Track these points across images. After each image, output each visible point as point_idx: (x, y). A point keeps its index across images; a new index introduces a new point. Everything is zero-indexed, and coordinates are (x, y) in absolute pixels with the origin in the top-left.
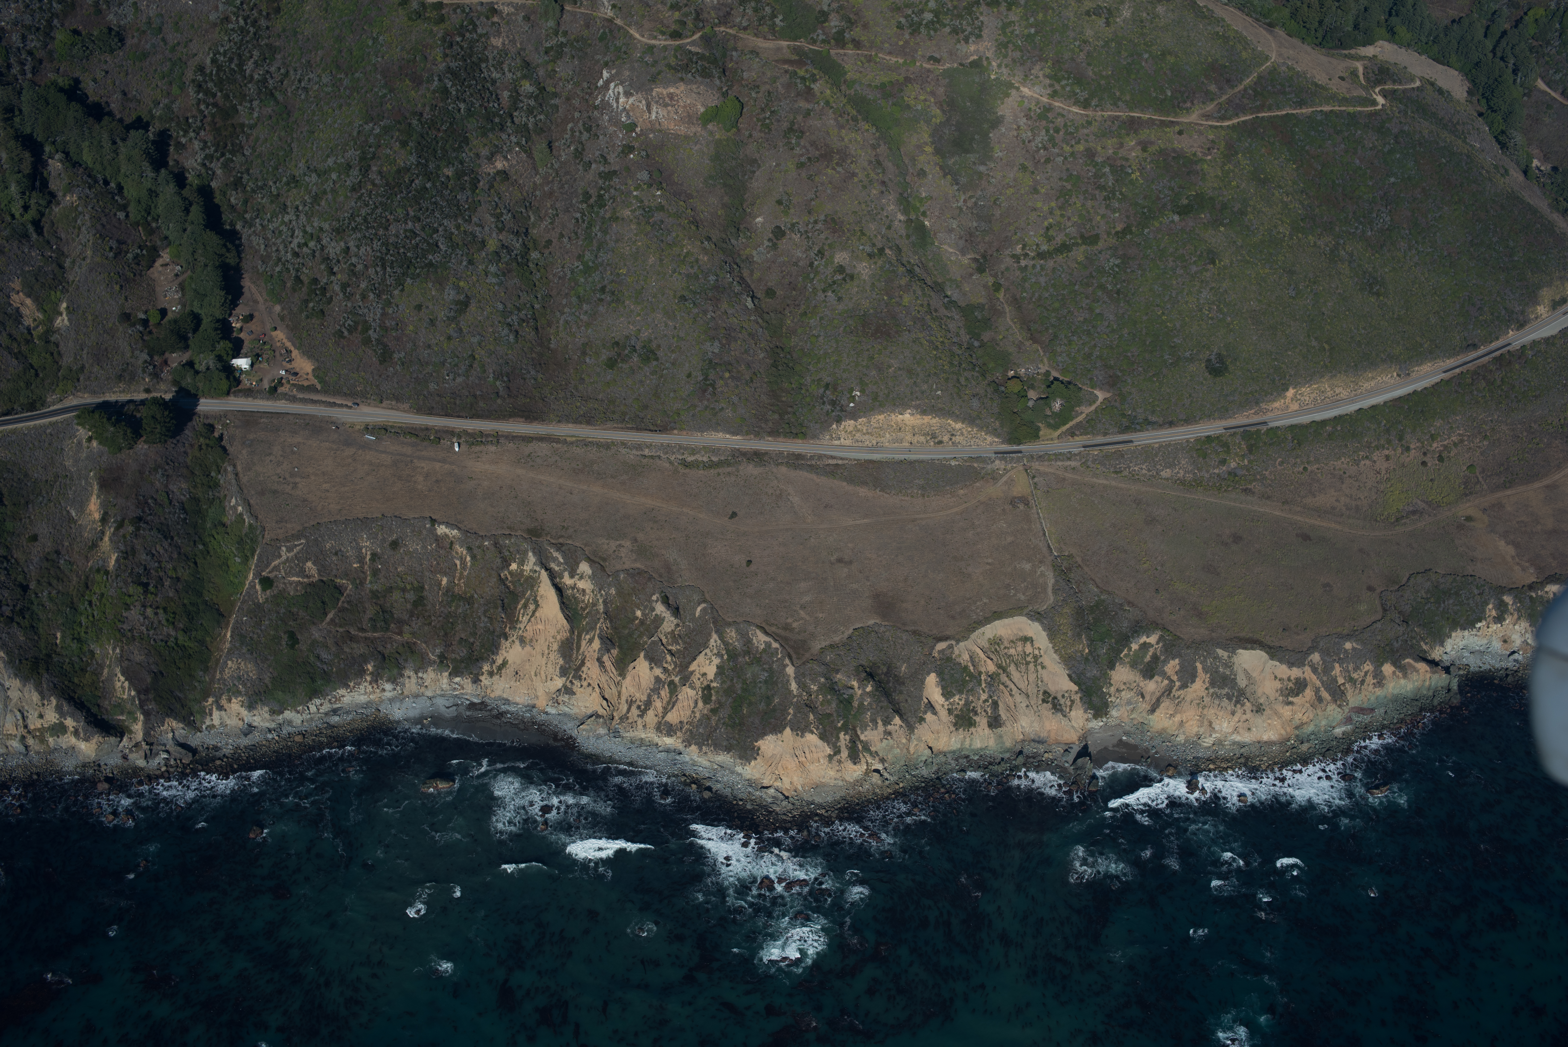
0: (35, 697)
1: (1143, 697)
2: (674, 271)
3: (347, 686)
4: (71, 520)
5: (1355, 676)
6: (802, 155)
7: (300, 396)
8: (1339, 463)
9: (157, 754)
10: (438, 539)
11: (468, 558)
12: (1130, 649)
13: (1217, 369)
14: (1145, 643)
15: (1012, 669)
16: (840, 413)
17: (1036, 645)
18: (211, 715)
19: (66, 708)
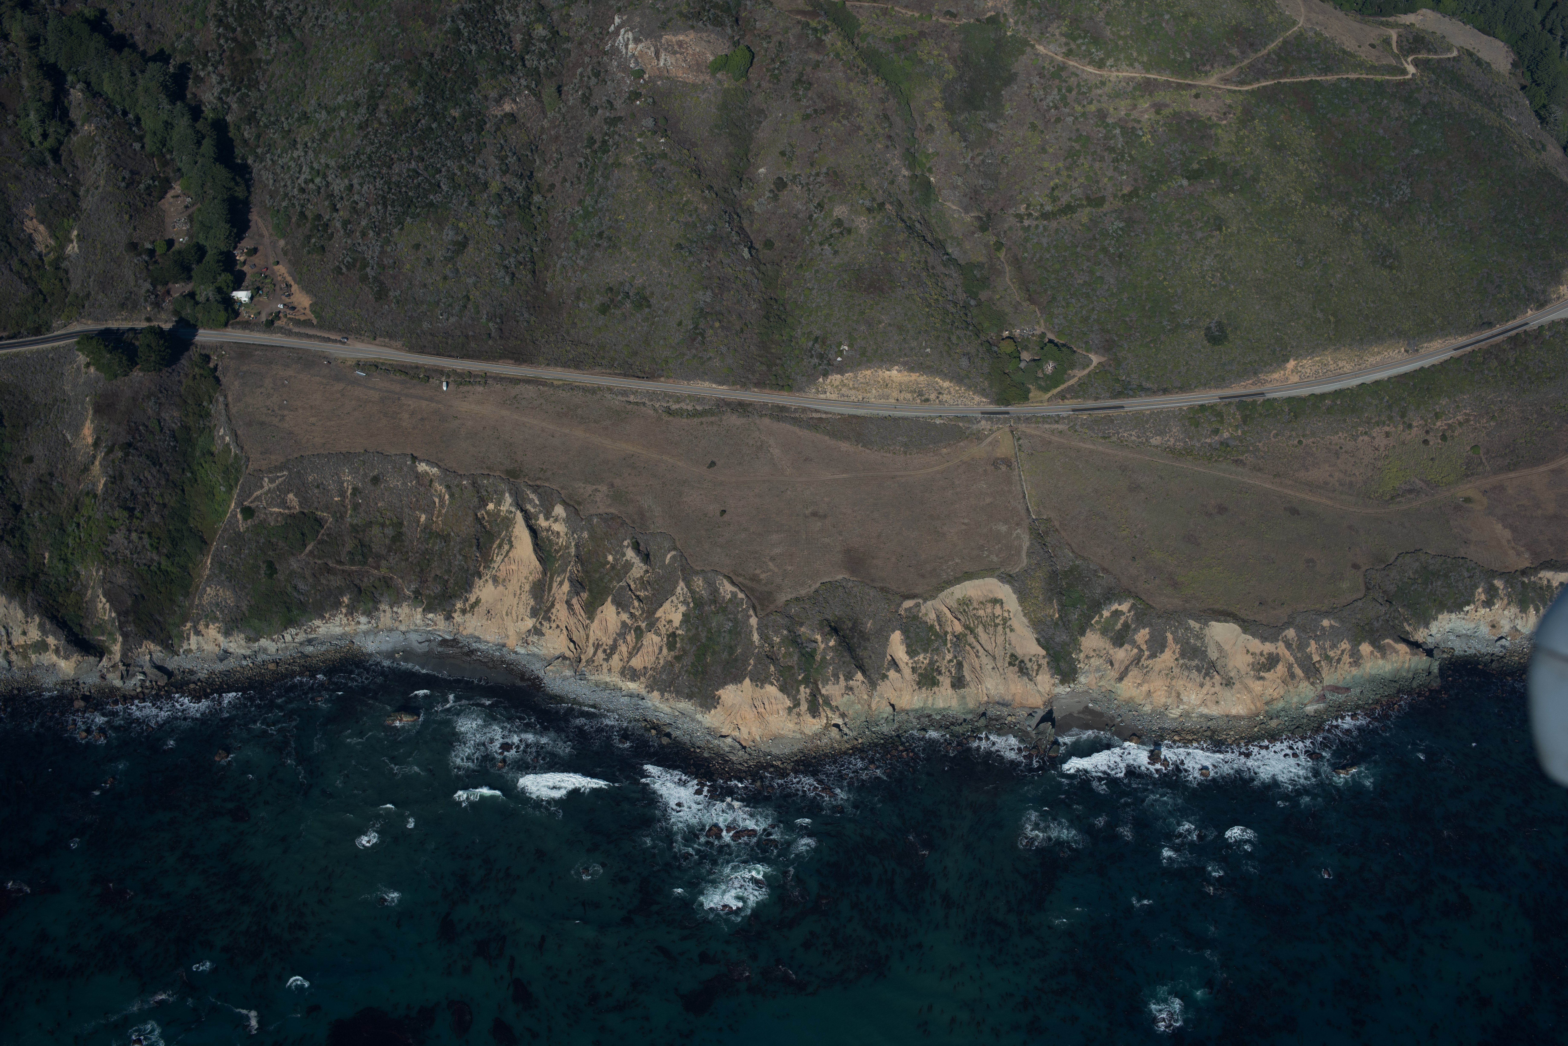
0: (20, 614)
1: (1112, 664)
2: (672, 219)
3: (323, 617)
4: (66, 443)
5: (1331, 654)
6: (808, 107)
7: (296, 330)
8: (1336, 437)
9: (134, 675)
10: (418, 476)
11: (447, 497)
12: (1101, 616)
13: (1217, 337)
14: (1116, 611)
15: (980, 630)
16: (827, 367)
17: (1006, 607)
18: (188, 639)
19: (48, 626)
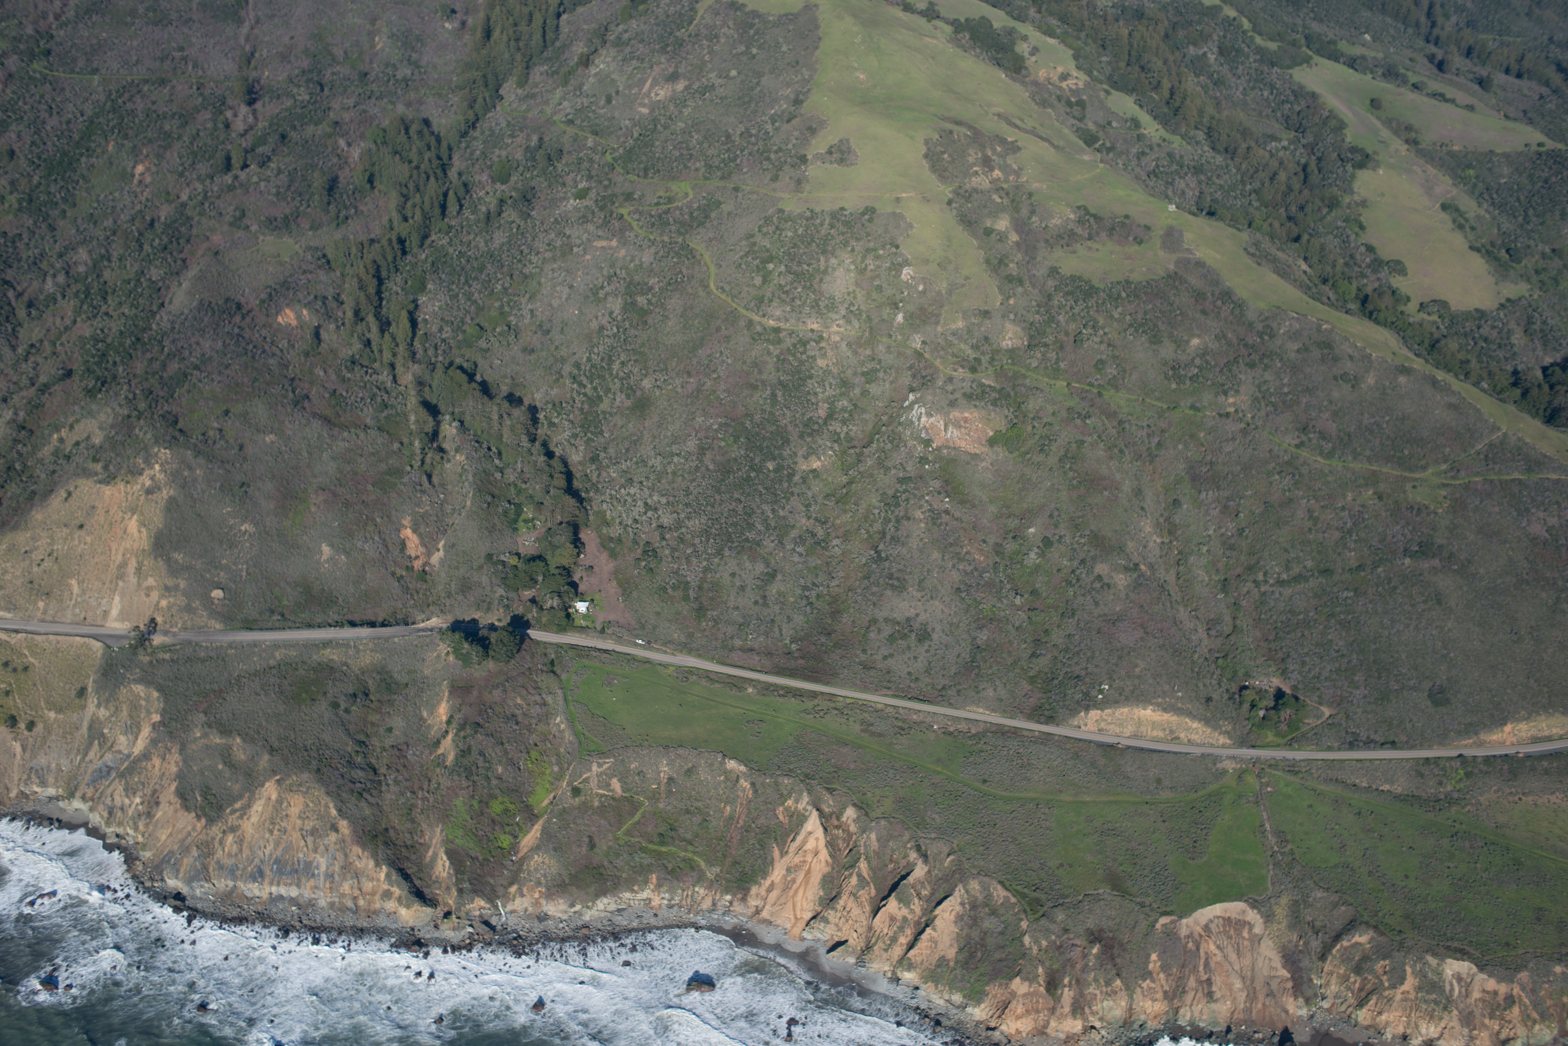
0: (371, 863)
1: (1352, 992)
2: (954, 566)
3: (632, 890)
4: (422, 719)
5: (1565, 999)
6: (1074, 479)
8: (1554, 797)
9: (464, 928)
10: (726, 773)
11: (750, 792)
12: (1342, 946)
13: (1438, 698)
14: (1356, 942)
15: (1229, 950)
16: (1089, 703)
17: (1253, 930)
18: (513, 900)
19: (394, 878)
